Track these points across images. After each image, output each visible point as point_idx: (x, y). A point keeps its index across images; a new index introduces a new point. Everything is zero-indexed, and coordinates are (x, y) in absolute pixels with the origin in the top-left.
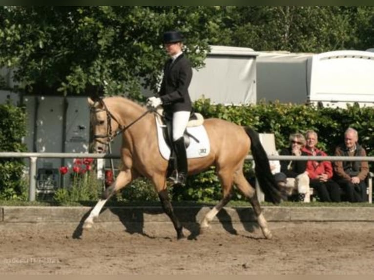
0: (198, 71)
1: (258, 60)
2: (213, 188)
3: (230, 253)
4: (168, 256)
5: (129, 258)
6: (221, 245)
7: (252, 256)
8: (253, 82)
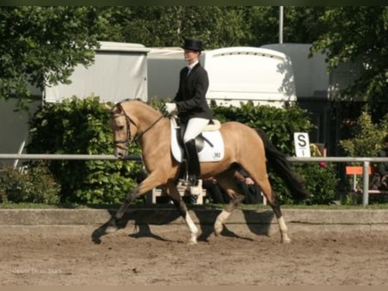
0: (87, 68)
1: (149, 56)
2: (103, 189)
3: (121, 257)
5: (15, 263)
6: (110, 249)
7: (143, 260)
8: (144, 80)
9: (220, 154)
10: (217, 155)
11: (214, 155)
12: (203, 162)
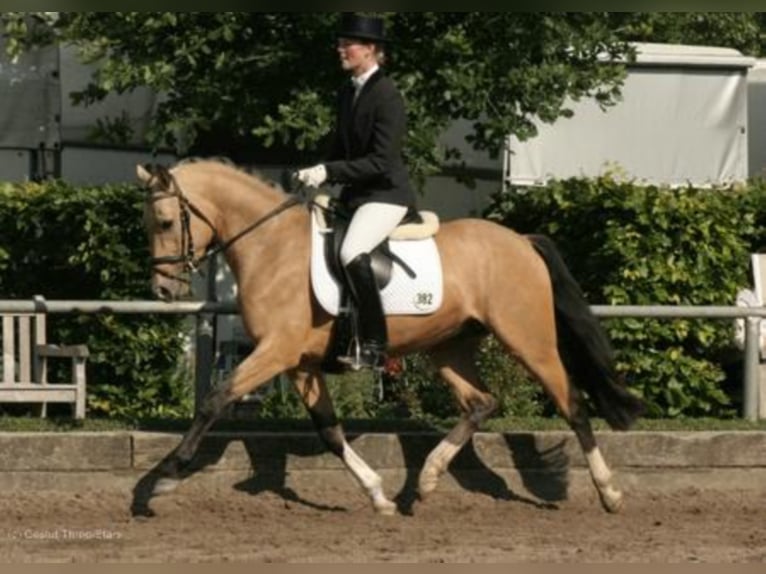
0: (604, 110)
1: (751, 77)
2: (642, 386)
3: (682, 543)
4: (530, 549)
5: (435, 555)
6: (658, 524)
7: (732, 549)
8: (739, 131)
9: (431, 295)
10: (424, 298)
11: (417, 299)
12: (392, 316)
